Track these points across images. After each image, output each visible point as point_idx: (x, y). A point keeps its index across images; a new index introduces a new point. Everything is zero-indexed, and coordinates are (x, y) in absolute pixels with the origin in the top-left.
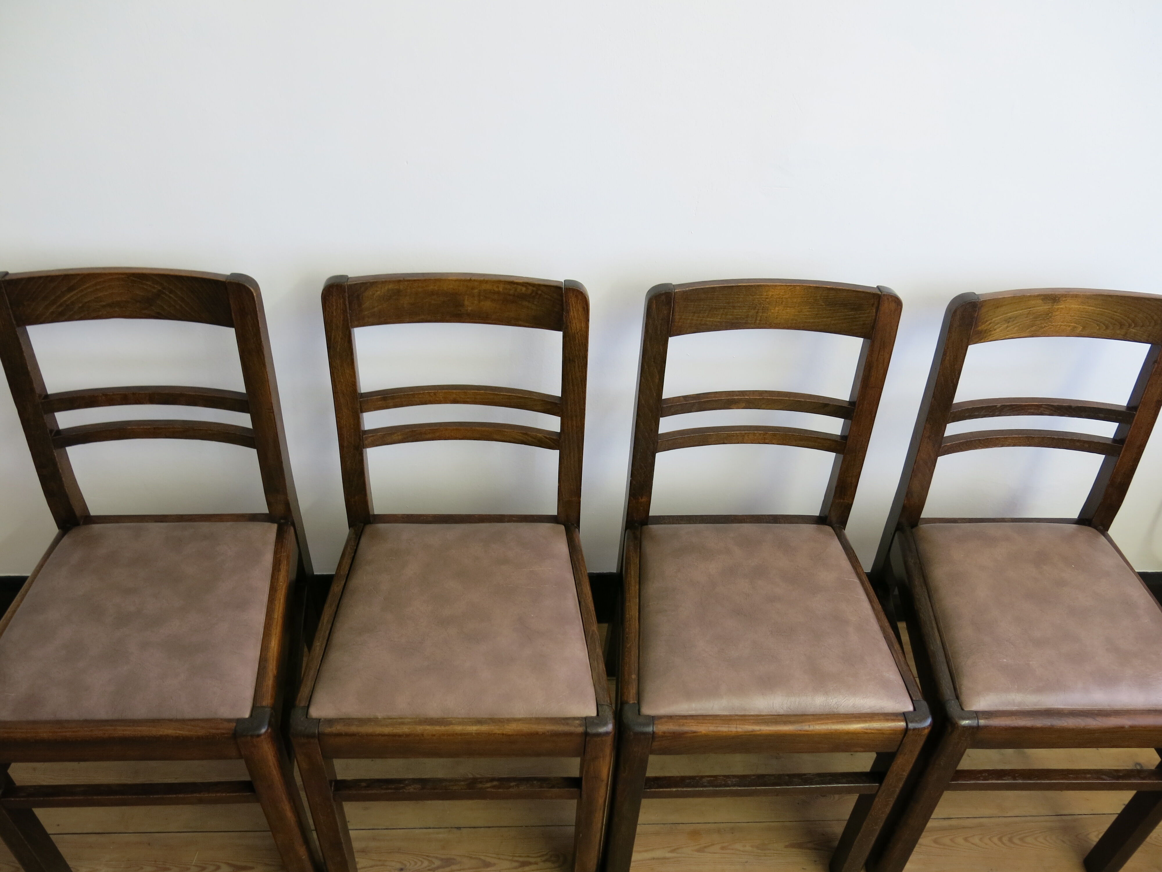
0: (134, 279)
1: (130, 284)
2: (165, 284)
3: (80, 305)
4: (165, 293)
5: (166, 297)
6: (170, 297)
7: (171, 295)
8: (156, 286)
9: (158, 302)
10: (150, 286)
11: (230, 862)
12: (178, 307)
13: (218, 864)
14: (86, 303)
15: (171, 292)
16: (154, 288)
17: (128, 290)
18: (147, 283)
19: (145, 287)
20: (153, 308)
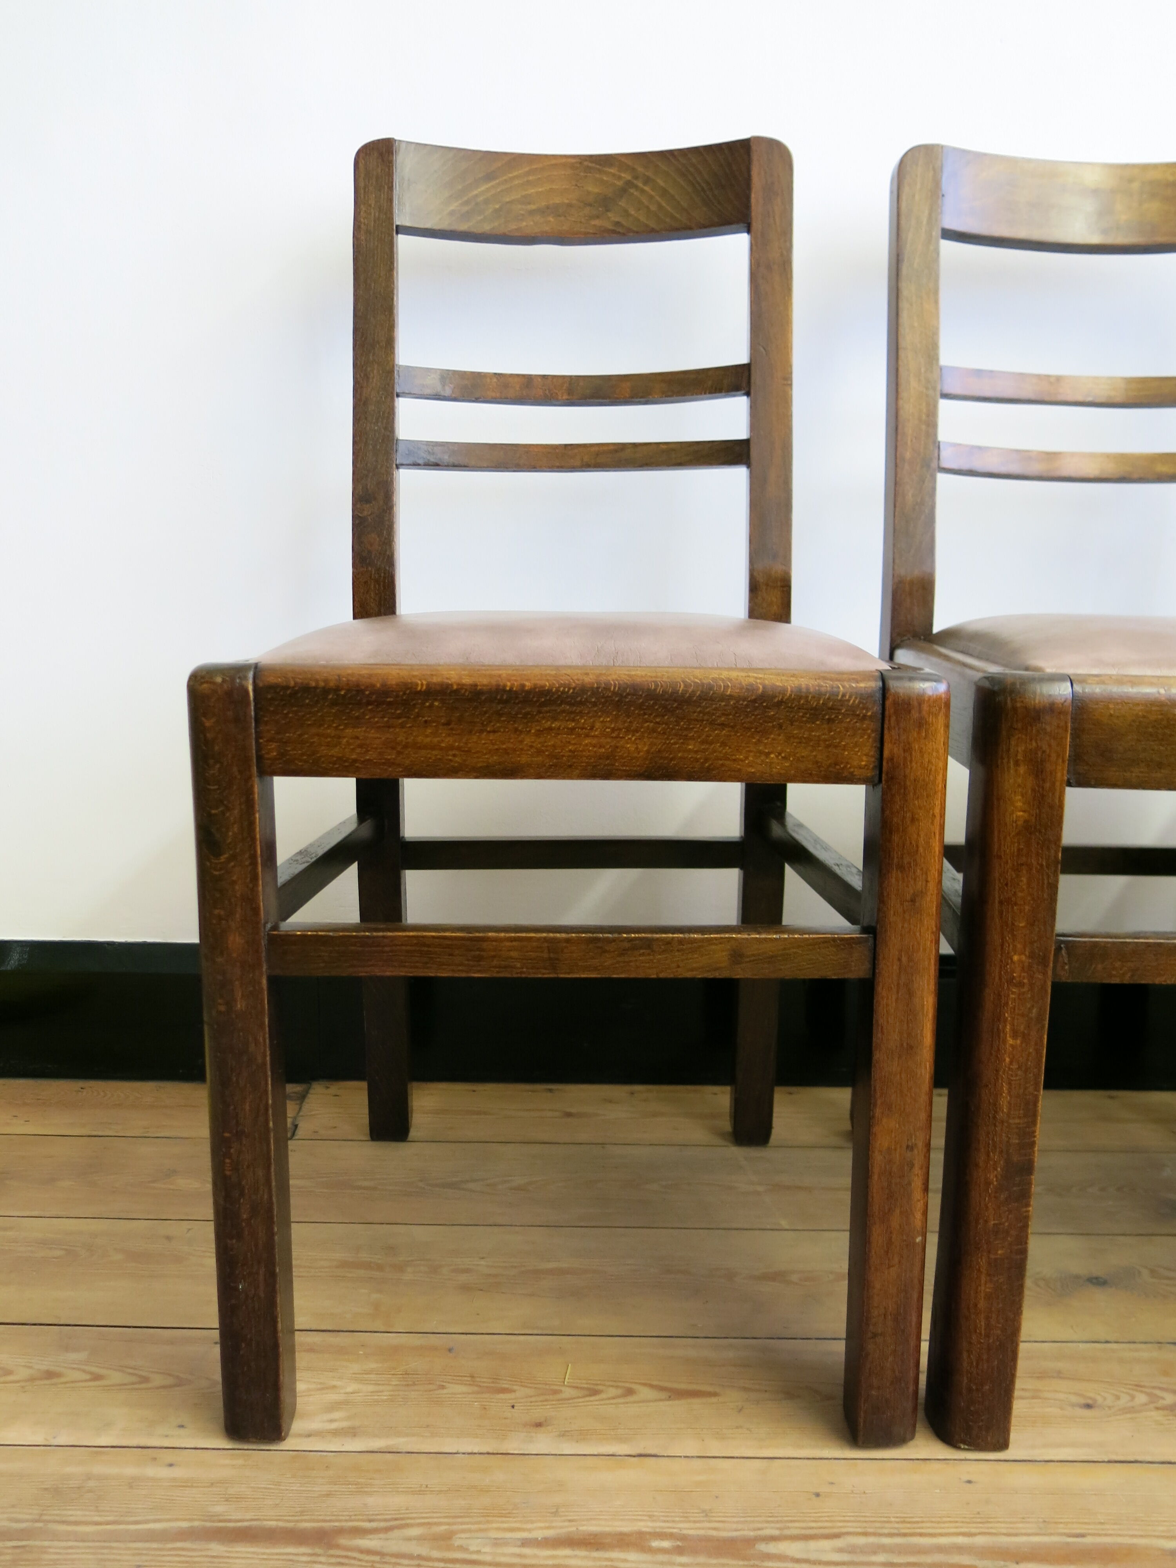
0: (590, 165)
1: (582, 174)
2: (640, 169)
3: (497, 206)
4: (636, 187)
5: (635, 193)
6: (643, 191)
7: (646, 188)
8: (623, 175)
9: (620, 203)
10: (614, 175)
11: (655, 1383)
12: (653, 208)
13: (628, 1385)
14: (508, 203)
15: (647, 181)
16: (620, 178)
17: (576, 185)
18: (612, 171)
19: (605, 178)
20: (610, 214)
